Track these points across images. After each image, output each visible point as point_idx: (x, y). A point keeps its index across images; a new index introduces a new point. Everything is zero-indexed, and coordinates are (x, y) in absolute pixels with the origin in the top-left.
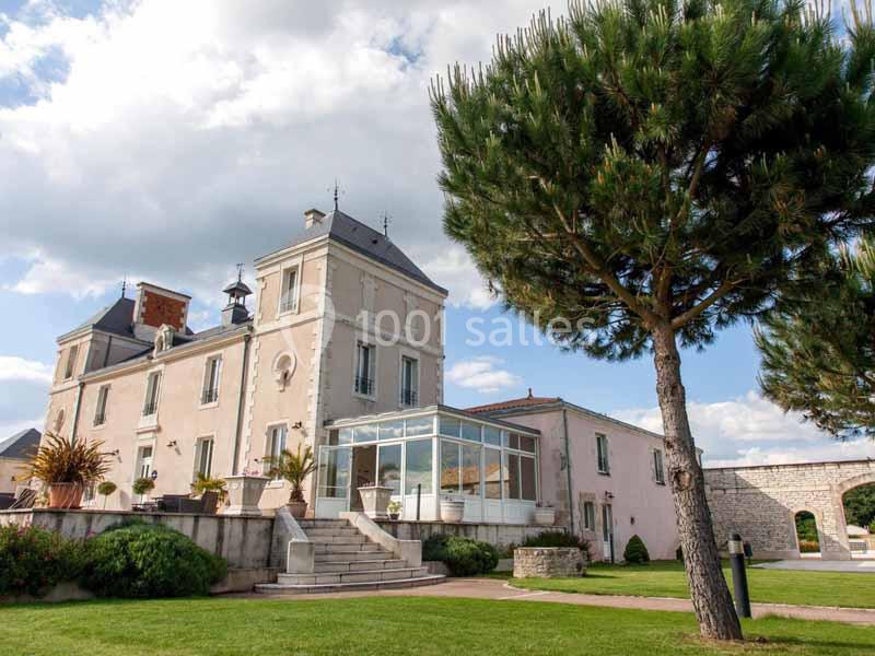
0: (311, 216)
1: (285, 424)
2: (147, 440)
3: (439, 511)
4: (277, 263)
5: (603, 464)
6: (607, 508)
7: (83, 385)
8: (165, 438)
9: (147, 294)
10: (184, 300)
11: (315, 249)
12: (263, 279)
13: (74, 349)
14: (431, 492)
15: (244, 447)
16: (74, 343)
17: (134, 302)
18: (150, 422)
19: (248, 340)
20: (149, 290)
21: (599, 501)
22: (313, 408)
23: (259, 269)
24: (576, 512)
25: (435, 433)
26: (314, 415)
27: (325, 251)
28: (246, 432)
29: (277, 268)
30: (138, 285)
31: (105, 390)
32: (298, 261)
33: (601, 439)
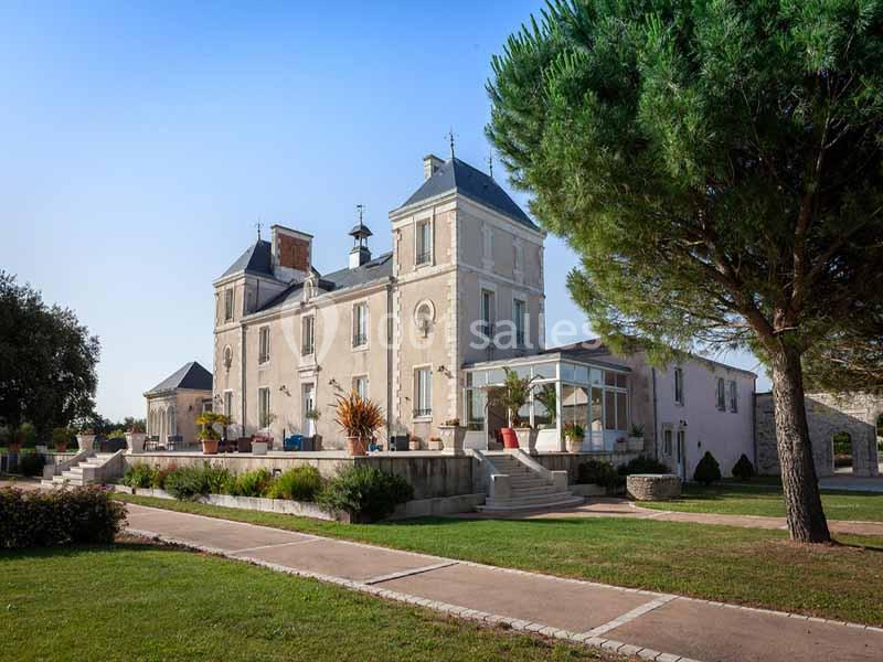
0: (429, 161)
1: (429, 367)
2: (309, 377)
3: (564, 444)
4: (410, 215)
5: (679, 396)
6: (681, 434)
7: (244, 326)
8: (325, 377)
9: (280, 236)
10: (307, 239)
11: (445, 203)
12: (398, 230)
13: (230, 292)
14: (555, 427)
15: (395, 387)
16: (229, 286)
17: (270, 244)
18: (309, 362)
19: (390, 289)
20: (281, 231)
21: (675, 430)
22: (453, 354)
23: (394, 221)
24: (660, 441)
25: (558, 378)
26: (454, 360)
27: (453, 205)
28: (396, 374)
29: (410, 220)
30: (272, 228)
31: (265, 331)
32: (428, 214)
33: (679, 373)
